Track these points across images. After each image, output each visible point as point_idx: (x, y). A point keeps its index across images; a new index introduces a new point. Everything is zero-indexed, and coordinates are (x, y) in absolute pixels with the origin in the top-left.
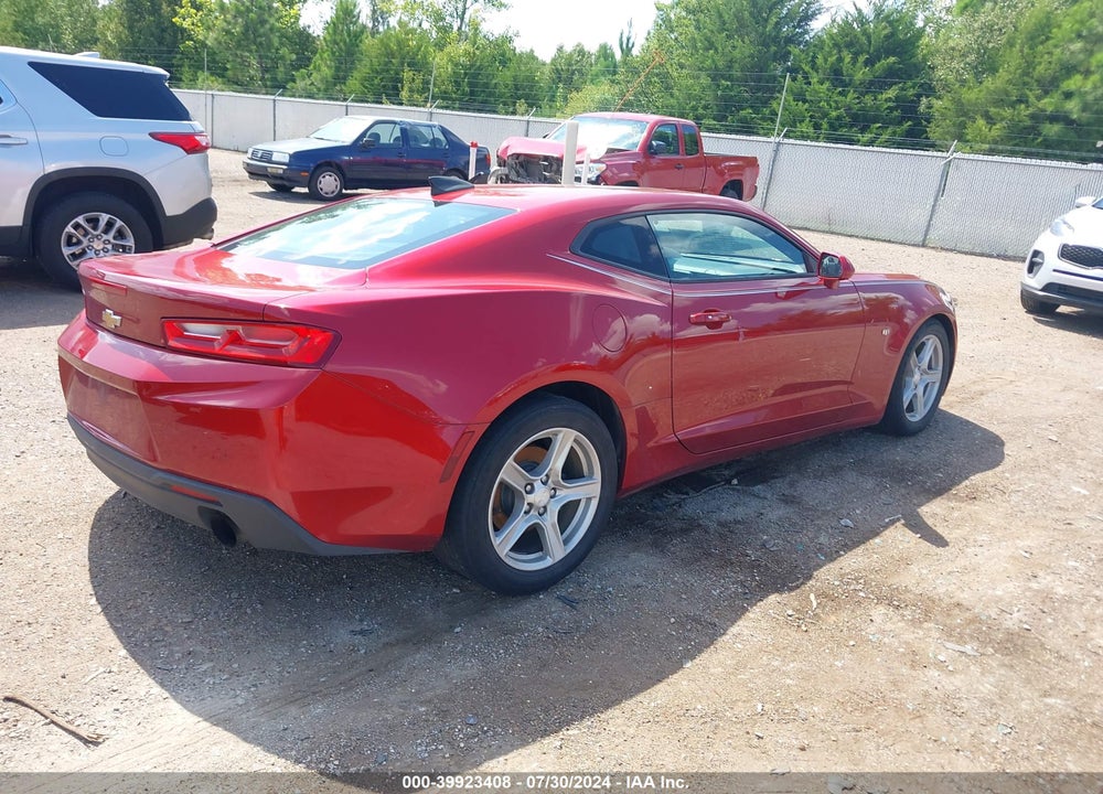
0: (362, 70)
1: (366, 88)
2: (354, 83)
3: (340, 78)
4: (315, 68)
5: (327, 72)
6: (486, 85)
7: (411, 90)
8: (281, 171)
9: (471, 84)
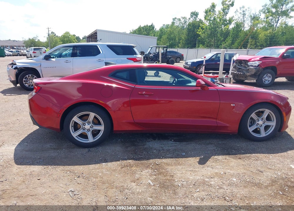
0: (238, 41)
1: (239, 45)
2: (236, 44)
3: (233, 43)
4: (227, 41)
5: (230, 42)
6: (275, 41)
7: (251, 45)
8: (189, 67)
9: (270, 41)
